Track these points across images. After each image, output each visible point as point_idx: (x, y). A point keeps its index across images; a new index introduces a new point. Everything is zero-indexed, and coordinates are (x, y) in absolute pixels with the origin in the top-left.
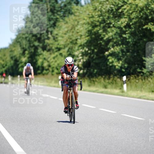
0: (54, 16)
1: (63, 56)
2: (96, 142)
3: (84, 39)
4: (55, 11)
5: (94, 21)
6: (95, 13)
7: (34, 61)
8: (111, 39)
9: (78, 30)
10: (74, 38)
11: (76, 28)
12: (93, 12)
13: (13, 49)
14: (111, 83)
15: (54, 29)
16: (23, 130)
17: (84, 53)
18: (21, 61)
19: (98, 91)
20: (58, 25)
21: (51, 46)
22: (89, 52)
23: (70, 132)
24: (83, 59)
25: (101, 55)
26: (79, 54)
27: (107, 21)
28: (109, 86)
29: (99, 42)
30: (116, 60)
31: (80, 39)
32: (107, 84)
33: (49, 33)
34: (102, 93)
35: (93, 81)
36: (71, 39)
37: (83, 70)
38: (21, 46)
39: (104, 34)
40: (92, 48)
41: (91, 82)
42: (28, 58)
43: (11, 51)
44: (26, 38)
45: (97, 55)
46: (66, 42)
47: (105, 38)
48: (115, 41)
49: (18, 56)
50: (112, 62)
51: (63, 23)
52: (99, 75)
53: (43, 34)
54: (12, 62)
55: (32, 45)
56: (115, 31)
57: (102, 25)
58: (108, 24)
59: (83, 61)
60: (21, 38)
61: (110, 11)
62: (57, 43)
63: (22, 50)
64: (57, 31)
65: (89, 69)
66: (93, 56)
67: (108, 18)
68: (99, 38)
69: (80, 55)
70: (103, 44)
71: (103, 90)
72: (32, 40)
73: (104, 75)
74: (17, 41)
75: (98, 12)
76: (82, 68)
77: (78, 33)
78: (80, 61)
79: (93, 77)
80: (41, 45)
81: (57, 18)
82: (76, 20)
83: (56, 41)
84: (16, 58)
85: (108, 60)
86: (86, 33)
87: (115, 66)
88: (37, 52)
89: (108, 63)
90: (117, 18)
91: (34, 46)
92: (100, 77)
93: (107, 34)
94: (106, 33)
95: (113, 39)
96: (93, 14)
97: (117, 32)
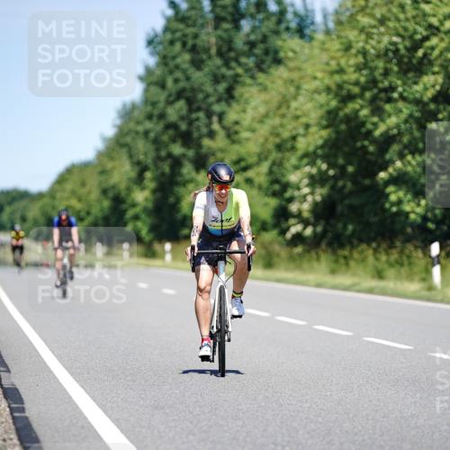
0: (229, 68)
1: (256, 185)
3: (317, 136)
4: (232, 54)
5: (345, 82)
6: (348, 61)
7: (172, 200)
8: (394, 136)
9: (296, 109)
10: (286, 135)
11: (294, 104)
12: (342, 57)
13: (109, 165)
14: (397, 262)
15: (229, 105)
16: (142, 402)
17: (318, 178)
18: (133, 200)
19: (358, 288)
20: (241, 96)
21: (219, 155)
22: (331, 172)
24: (312, 193)
25: (367, 182)
26: (302, 179)
27: (383, 83)
28: (391, 272)
29: (359, 144)
30: (409, 197)
31: (304, 136)
32: (386, 266)
33: (215, 119)
34: (370, 291)
35: (345, 257)
36: (278, 135)
37: (314, 225)
38: (131, 156)
39: (375, 119)
40: (341, 161)
41: (336, 262)
42: (154, 191)
43: (103, 172)
44: (146, 133)
45: (355, 182)
46: (263, 144)
47: (377, 133)
48: (405, 139)
49: (123, 186)
50: (399, 202)
51: (254, 90)
52: (361, 241)
53: (197, 123)
54: (106, 204)
55: (163, 153)
56: (406, 111)
57: (368, 95)
58: (386, 90)
59: (314, 200)
60: (133, 135)
61: (391, 53)
62: (236, 147)
63: (137, 169)
64: (238, 113)
65: (332, 222)
66: (344, 186)
67: (386, 73)
68: (360, 133)
69: (306, 181)
70: (371, 149)
71: (374, 283)
72: (165, 138)
73: (374, 240)
74: (120, 143)
75: (356, 56)
76: (312, 220)
77: (297, 117)
78: (305, 201)
79: (342, 246)
80: (191, 153)
81: (237, 75)
82: (292, 81)
83: (234, 142)
84: (116, 191)
85: (387, 196)
86: (322, 117)
87: (407, 214)
88: (180, 174)
89: (387, 205)
90: (410, 75)
91: (170, 155)
92: (364, 246)
93: (383, 120)
94: (379, 116)
95: (400, 134)
96: (343, 62)
97: (411, 116)
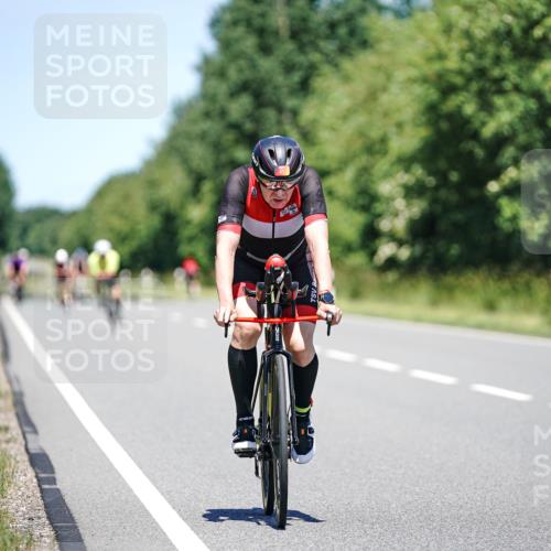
2: (461, 507)
23: (370, 472)
25: (473, 193)
35: (450, 287)
47: (488, 131)
57: (474, 86)
67: (498, 60)
85: (497, 211)
